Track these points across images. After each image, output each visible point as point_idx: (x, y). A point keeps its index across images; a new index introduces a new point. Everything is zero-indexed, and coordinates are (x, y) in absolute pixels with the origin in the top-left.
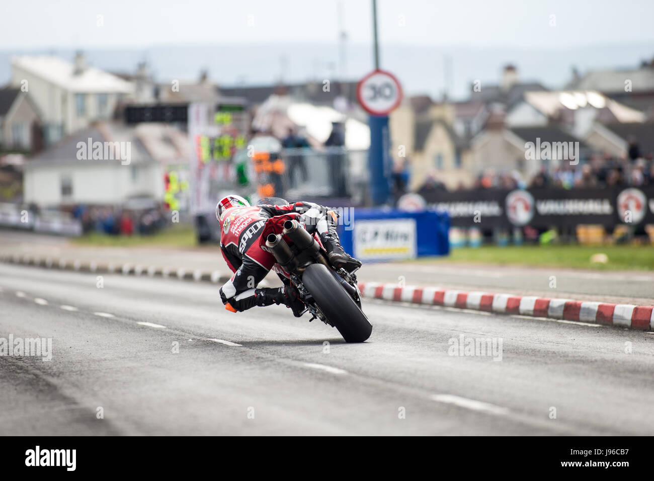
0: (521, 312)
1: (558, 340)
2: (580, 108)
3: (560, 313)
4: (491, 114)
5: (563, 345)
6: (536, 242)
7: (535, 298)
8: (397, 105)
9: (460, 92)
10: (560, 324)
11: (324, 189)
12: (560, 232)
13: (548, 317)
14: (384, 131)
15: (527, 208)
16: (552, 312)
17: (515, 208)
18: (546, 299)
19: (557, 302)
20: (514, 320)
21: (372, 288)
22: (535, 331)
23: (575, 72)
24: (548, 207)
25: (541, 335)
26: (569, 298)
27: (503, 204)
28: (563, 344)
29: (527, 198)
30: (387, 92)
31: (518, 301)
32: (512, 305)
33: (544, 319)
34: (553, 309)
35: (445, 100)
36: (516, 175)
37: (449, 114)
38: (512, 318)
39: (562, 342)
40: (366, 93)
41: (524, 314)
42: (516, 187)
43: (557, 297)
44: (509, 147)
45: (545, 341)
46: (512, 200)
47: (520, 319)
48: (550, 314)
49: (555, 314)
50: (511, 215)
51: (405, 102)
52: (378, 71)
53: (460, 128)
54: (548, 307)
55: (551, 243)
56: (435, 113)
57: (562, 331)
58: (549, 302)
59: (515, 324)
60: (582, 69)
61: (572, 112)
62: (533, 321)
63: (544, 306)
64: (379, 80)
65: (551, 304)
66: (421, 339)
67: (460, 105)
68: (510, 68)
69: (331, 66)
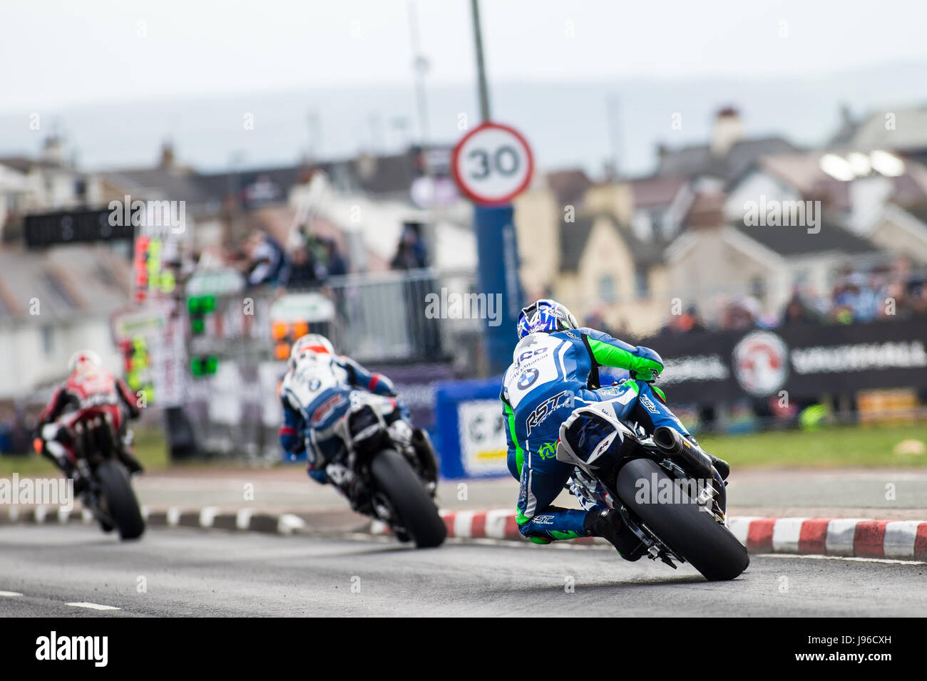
0: (777, 547)
1: (848, 591)
2: (859, 178)
3: (848, 545)
4: (698, 197)
5: (858, 600)
6: (794, 425)
7: (800, 521)
8: (525, 186)
9: (639, 161)
10: (848, 564)
11: (401, 349)
12: (836, 406)
13: (826, 553)
14: (507, 235)
15: (774, 364)
16: (833, 543)
17: (751, 366)
18: (821, 520)
19: (842, 525)
20: (763, 562)
21: (499, 519)
22: (805, 578)
23: (845, 112)
24: (813, 360)
25: (817, 584)
26: (864, 516)
27: (728, 359)
28: (857, 597)
29: (775, 344)
30: (507, 161)
31: (769, 527)
32: (758, 536)
33: (820, 557)
34: (835, 538)
35: (612, 178)
36: (751, 305)
37: (621, 201)
38: (761, 558)
39: (855, 595)
40: (468, 166)
41: (781, 552)
42: (751, 326)
43: (840, 517)
44: (734, 258)
45: (825, 595)
46: (744, 350)
47: (776, 559)
48: (829, 547)
49: (839, 548)
50: (745, 377)
51: (538, 182)
52: (487, 124)
53: (642, 227)
54: (825, 535)
55: (822, 424)
56: (595, 200)
57: (853, 574)
58: (826, 525)
59: (767, 569)
60: (859, 109)
61: (846, 186)
62: (799, 562)
63: (818, 534)
64: (490, 141)
65: (830, 529)
66: (597, 603)
67: (640, 184)
68: (728, 113)
69: (401, 124)
